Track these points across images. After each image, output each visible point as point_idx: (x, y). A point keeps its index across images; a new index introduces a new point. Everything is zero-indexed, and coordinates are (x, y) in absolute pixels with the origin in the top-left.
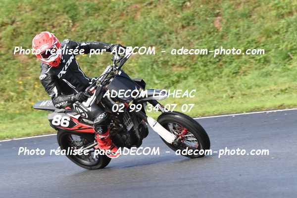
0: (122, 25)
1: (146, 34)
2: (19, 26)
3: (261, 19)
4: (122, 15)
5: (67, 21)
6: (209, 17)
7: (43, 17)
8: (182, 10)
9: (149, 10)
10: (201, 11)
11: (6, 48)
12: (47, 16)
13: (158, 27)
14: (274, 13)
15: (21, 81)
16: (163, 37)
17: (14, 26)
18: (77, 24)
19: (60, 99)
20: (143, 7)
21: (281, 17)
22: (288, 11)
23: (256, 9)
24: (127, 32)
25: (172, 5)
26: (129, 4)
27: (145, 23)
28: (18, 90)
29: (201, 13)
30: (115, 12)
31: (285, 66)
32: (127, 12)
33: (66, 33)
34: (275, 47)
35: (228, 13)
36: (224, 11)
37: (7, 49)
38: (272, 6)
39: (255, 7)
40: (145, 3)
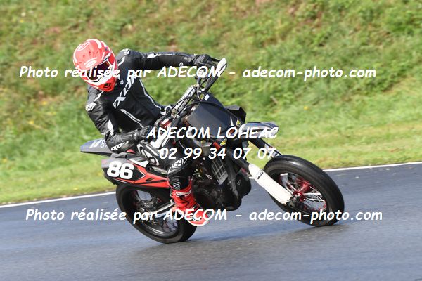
0: (34, 57)
3: (233, 49)
4: (34, 42)
6: (160, 46)
8: (121, 35)
9: (74, 36)
10: (148, 37)
14: (250, 40)
19: (118, 138)
20: (65, 32)
21: (260, 45)
22: (269, 37)
23: (225, 35)
25: (106, 28)
26: (45, 27)
27: (67, 54)
29: (149, 40)
30: (26, 38)
31: (266, 114)
32: (42, 38)
34: (252, 88)
35: (186, 39)
36: (180, 38)
38: (248, 31)
39: (224, 32)
40: (67, 25)
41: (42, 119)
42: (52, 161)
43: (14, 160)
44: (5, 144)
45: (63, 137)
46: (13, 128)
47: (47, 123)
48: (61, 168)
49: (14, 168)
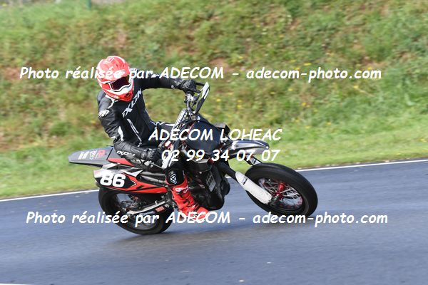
0: (361, 23)
1: (397, 36)
2: (219, 22)
4: (362, 8)
5: (284, 15)
7: (251, 10)
11: (199, 51)
12: (257, 9)
13: (414, 26)
15: (219, 98)
16: (420, 40)
17: (212, 22)
18: (299, 20)
24: (369, 32)
27: (395, 20)
28: (214, 111)
30: (353, 3)
32: (370, 4)
33: (283, 32)
37: (200, 53)
41: (367, 84)
42: (376, 126)
43: (337, 123)
44: (330, 107)
45: (387, 101)
46: (338, 92)
47: (371, 88)
48: (384, 133)
49: (338, 131)
